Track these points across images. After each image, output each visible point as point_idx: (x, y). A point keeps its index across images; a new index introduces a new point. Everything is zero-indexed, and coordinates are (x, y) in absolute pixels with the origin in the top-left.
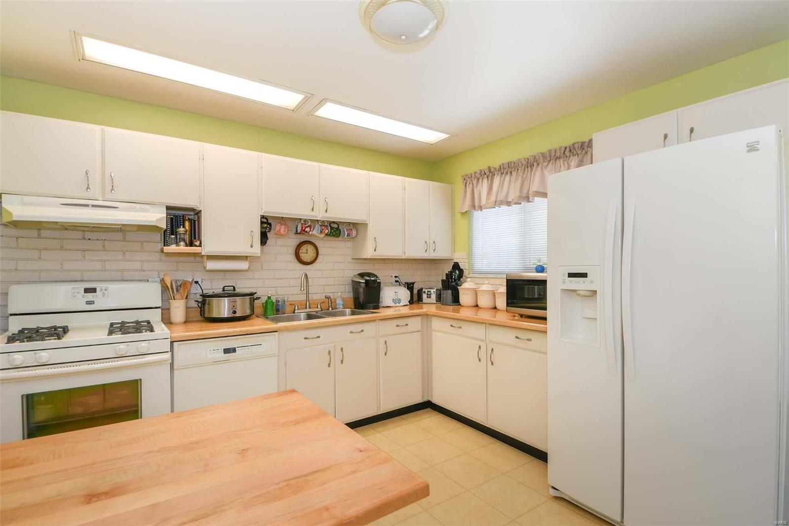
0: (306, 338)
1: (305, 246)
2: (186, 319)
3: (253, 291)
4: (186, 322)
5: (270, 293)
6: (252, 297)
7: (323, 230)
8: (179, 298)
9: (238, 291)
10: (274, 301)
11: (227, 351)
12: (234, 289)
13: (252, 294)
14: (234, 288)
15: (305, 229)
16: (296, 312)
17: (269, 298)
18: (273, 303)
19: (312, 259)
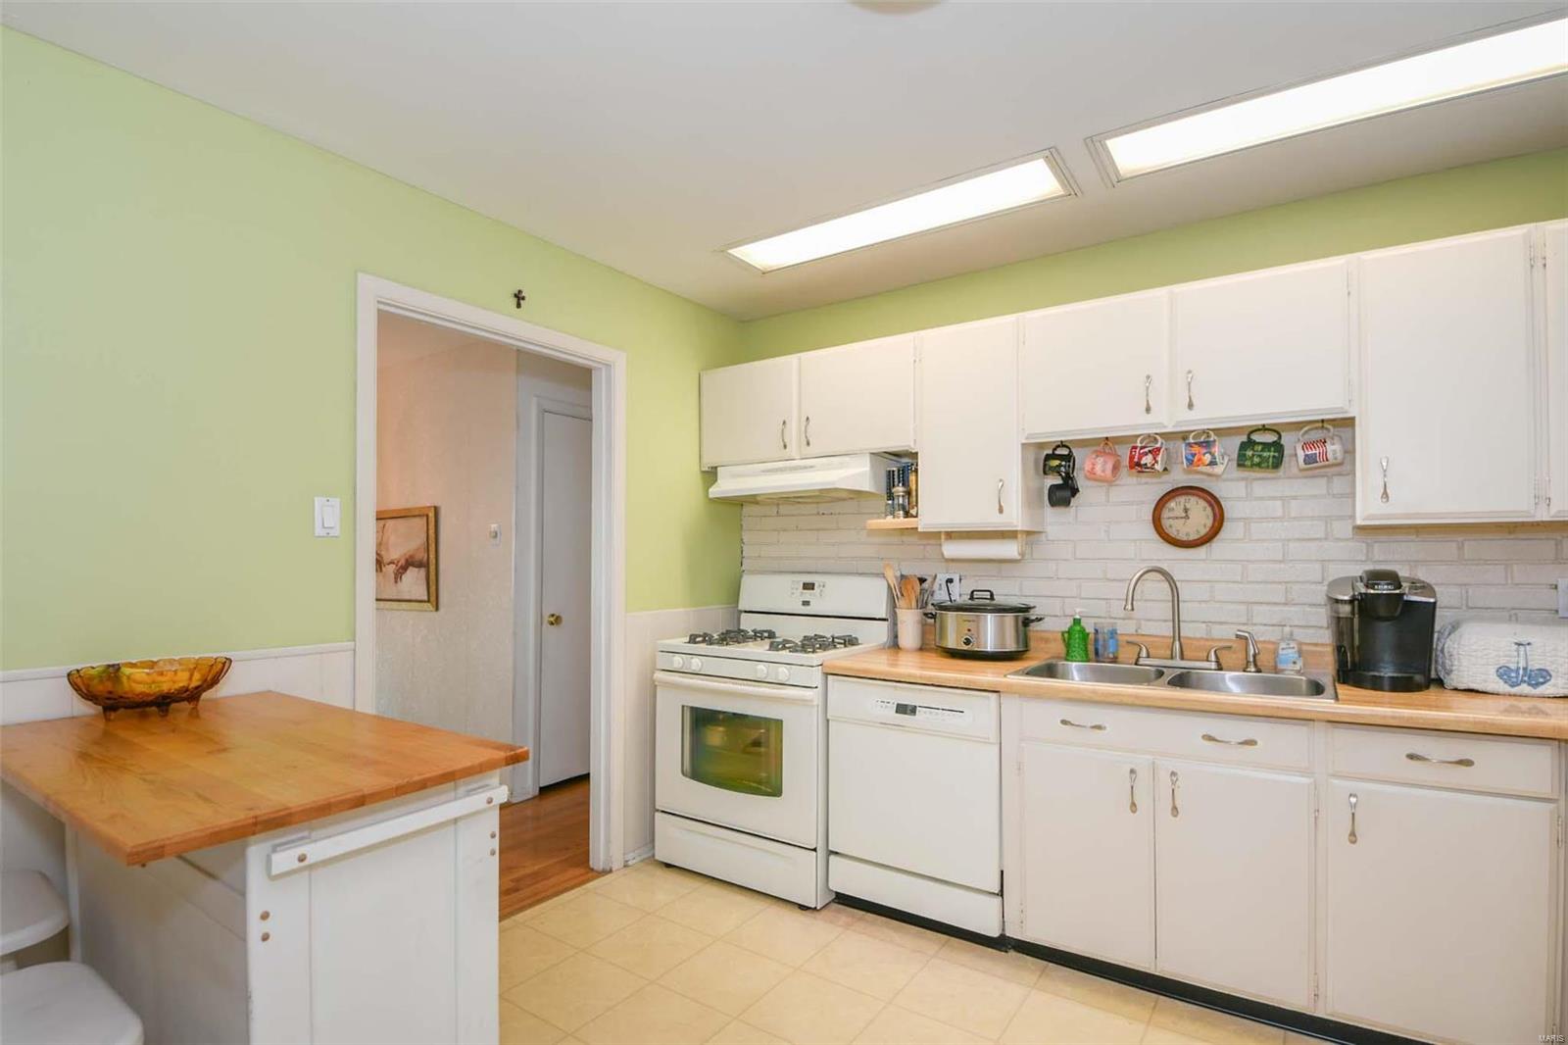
0: (1064, 722)
1: (1182, 499)
2: (923, 644)
3: (1030, 602)
4: (921, 649)
5: (1078, 610)
6: (1024, 617)
7: (1194, 455)
8: (905, 606)
9: (999, 600)
10: (1090, 630)
11: (902, 709)
12: (992, 597)
13: (1027, 609)
14: (992, 595)
15: (1140, 459)
16: (1141, 661)
17: (1077, 622)
18: (1085, 636)
19: (1203, 531)
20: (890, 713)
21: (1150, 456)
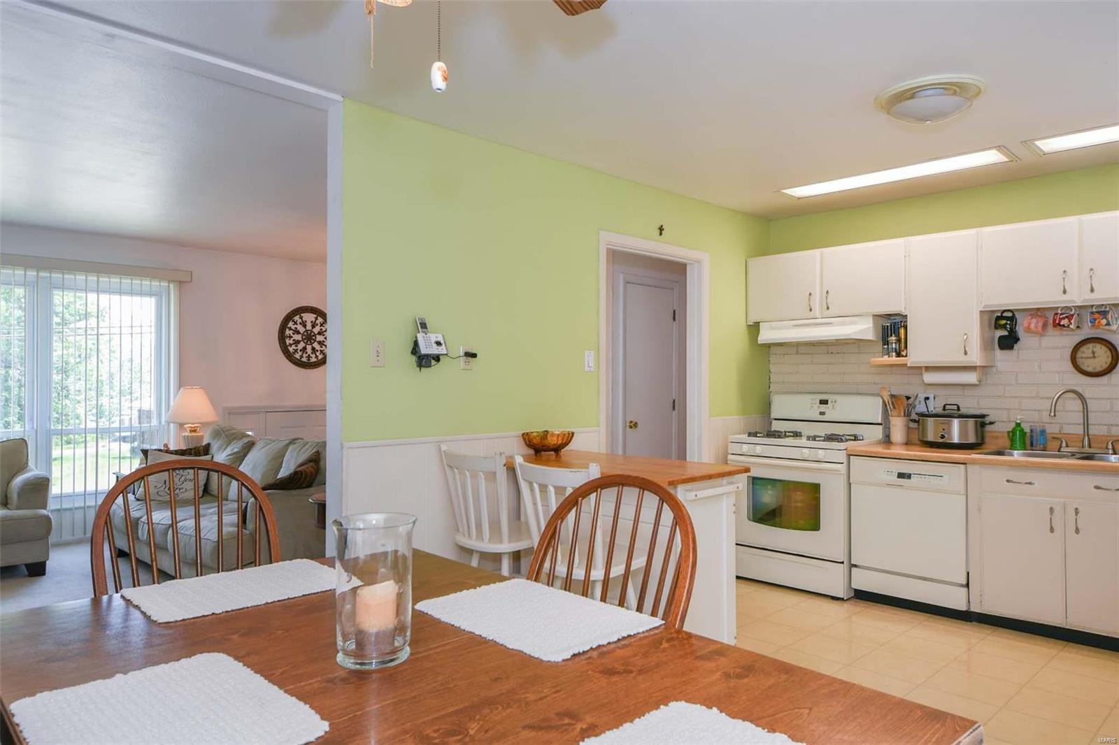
0: (1008, 481)
1: (1090, 346)
3: (984, 412)
4: (906, 443)
5: (1019, 417)
6: (981, 422)
7: (1095, 320)
8: (897, 414)
9: (963, 411)
11: (901, 475)
12: (959, 409)
13: (983, 416)
14: (958, 407)
15: (1060, 321)
16: (1062, 450)
17: (1018, 425)
18: (1023, 434)
19: (1105, 366)
20: (894, 478)
21: (1066, 320)
